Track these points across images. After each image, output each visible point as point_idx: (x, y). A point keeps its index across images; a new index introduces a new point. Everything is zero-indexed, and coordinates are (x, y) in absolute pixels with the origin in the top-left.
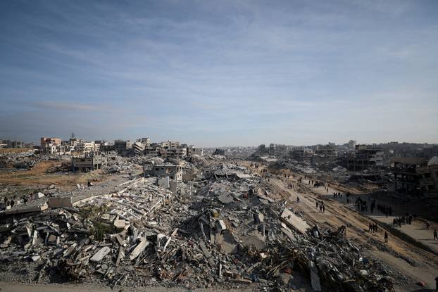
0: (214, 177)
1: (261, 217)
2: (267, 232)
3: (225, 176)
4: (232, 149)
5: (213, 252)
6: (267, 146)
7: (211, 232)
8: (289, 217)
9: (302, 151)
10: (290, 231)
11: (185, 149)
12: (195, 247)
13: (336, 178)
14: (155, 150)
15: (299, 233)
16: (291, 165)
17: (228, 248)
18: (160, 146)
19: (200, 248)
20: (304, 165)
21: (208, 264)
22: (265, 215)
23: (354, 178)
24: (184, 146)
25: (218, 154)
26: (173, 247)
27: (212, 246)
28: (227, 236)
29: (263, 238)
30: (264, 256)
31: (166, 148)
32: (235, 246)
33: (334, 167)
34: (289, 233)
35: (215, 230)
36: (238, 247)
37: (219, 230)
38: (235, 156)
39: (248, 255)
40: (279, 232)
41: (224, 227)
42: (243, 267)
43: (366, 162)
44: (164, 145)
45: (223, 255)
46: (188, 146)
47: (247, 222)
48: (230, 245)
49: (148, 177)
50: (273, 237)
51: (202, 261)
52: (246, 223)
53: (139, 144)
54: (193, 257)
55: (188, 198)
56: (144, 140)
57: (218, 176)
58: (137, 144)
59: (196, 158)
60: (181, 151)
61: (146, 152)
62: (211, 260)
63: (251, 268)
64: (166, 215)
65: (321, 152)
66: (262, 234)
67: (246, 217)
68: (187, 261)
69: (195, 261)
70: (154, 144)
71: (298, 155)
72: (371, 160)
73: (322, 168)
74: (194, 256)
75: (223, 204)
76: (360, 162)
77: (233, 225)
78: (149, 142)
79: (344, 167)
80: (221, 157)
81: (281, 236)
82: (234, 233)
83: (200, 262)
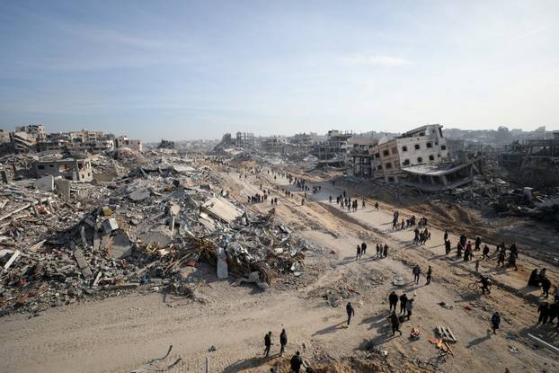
0: (141, 172)
1: (175, 209)
2: (177, 225)
3: (158, 170)
5: (93, 260)
6: (234, 136)
7: (96, 235)
8: (212, 205)
9: (275, 141)
10: (212, 221)
11: (111, 142)
12: (65, 257)
13: (303, 168)
14: (57, 144)
15: (224, 222)
16: (257, 156)
17: (117, 252)
18: (65, 138)
19: (74, 258)
20: (273, 156)
21: (82, 276)
22: (182, 206)
23: (320, 166)
24: (109, 137)
25: (164, 147)
26: (24, 264)
27: (95, 253)
28: (118, 236)
29: (171, 233)
30: (163, 252)
31: (78, 140)
32: (129, 247)
33: (305, 156)
34: (210, 225)
35: (101, 232)
36: (134, 249)
37: (107, 231)
39: (145, 255)
40: (194, 224)
41: (114, 226)
42: (134, 270)
43: (337, 150)
44: (73, 136)
45: (108, 261)
46: (117, 136)
47: (154, 216)
48: (121, 248)
49: (20, 179)
50: (186, 230)
51: (72, 274)
52: (152, 218)
53: (24, 135)
54: (56, 271)
56: (32, 129)
57: (147, 172)
58: (18, 134)
59: (125, 152)
60: (105, 144)
62: (88, 271)
63: (145, 268)
64: (33, 226)
65: (296, 142)
66: (170, 229)
67: (154, 211)
68: (46, 277)
69: (59, 276)
70: (55, 135)
71: (270, 145)
72: (343, 147)
73: (293, 158)
74: (58, 270)
75: (135, 202)
76: (332, 150)
77: (131, 223)
78: (45, 131)
79: (316, 156)
80: (169, 151)
81: (197, 228)
82: (131, 233)
83: (68, 276)
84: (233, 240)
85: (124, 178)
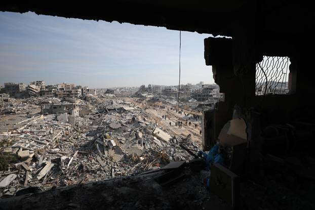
0: (106, 110)
1: (140, 135)
2: (144, 144)
3: (115, 109)
4: (120, 89)
5: (107, 162)
6: (147, 86)
7: (105, 149)
8: (158, 133)
9: (170, 89)
10: (159, 141)
11: (80, 90)
12: (93, 161)
13: (190, 107)
14: (51, 91)
15: (165, 142)
16: (163, 99)
17: (118, 158)
18: (55, 88)
19: (97, 161)
20: (171, 99)
21: (104, 171)
22: (143, 133)
23: (200, 106)
24: (78, 87)
25: (108, 93)
26: (75, 164)
27: (106, 159)
28: (117, 150)
29: (142, 148)
30: (142, 158)
31: (62, 89)
32: (122, 156)
33: (190, 99)
34: (159, 142)
35: (108, 147)
36: (125, 156)
37: (111, 147)
38: (122, 94)
39: (132, 160)
40: (152, 143)
41: (114, 145)
42: (128, 168)
43: (207, 95)
44: (59, 87)
45: (114, 163)
46: (83, 87)
47: (131, 139)
48: (119, 155)
49: (47, 115)
50: (148, 146)
51: (99, 170)
52: (130, 140)
53: (34, 86)
54: (92, 168)
55: (85, 128)
56: (38, 83)
57: (109, 110)
58: (31, 86)
59: (90, 97)
60: (77, 91)
61: (41, 93)
62: (106, 168)
63: (134, 167)
64: (66, 143)
65: (182, 90)
66: (141, 146)
67: (130, 136)
68: (88, 171)
69: (93, 171)
70: (49, 86)
71: (168, 92)
72: (210, 94)
73: (183, 100)
74: (93, 167)
75: (114, 129)
76: (204, 96)
77: (121, 143)
78: (44, 84)
79: (195, 99)
80: (111, 95)
81: (153, 145)
82: (122, 147)
83: (98, 170)
84: (175, 152)
85: (97, 113)
